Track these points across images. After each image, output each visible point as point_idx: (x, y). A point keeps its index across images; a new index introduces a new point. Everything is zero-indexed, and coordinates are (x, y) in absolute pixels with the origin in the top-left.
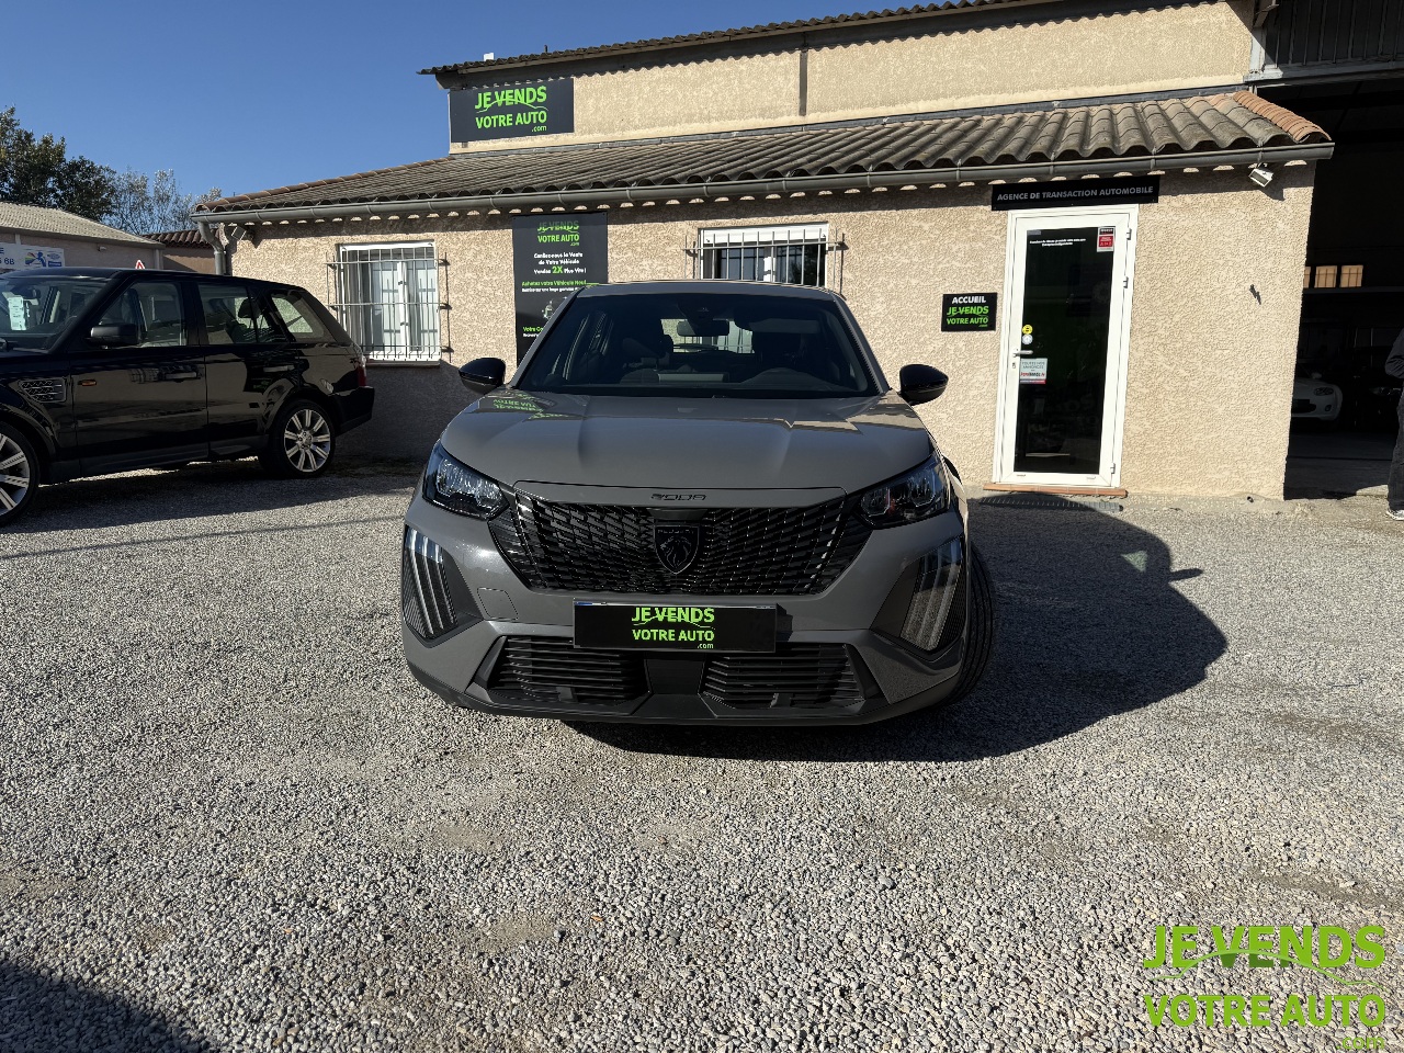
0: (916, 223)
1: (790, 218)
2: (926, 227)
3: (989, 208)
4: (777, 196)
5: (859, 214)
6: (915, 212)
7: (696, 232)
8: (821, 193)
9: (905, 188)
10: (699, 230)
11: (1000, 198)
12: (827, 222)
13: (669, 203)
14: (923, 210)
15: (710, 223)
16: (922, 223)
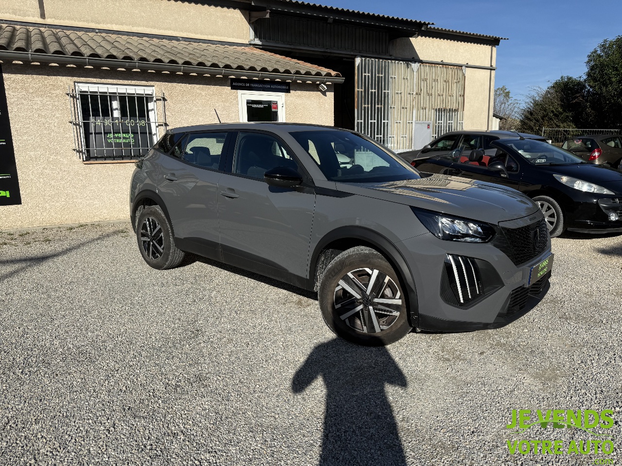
0: (198, 91)
1: (133, 82)
2: (203, 94)
3: (230, 88)
4: (123, 69)
5: (170, 84)
6: (198, 86)
7: (73, 84)
8: (149, 71)
9: (192, 74)
10: (75, 82)
11: (234, 84)
12: (154, 86)
13: (50, 65)
14: (201, 86)
15: (83, 79)
16: (202, 92)
